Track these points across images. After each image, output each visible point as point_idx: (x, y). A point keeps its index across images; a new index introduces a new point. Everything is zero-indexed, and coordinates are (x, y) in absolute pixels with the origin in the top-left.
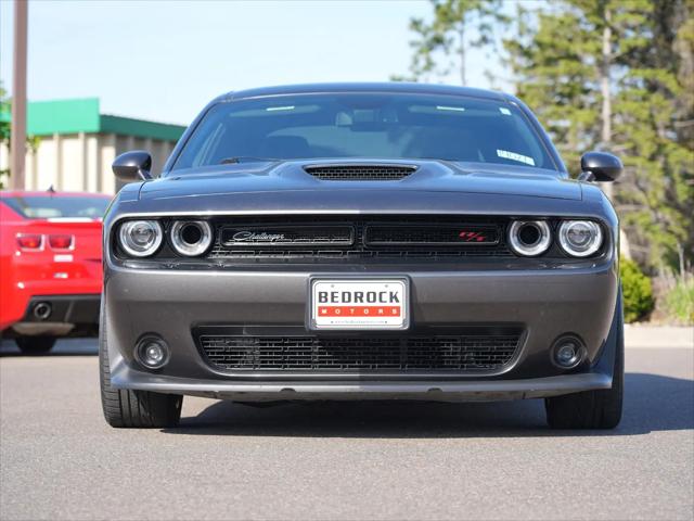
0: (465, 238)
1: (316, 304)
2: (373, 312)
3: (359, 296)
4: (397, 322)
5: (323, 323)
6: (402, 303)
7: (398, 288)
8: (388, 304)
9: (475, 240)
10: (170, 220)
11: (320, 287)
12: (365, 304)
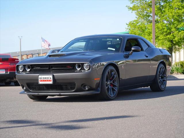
0: (67, 67)
1: (39, 80)
2: (48, 81)
3: (45, 78)
4: (51, 83)
5: (40, 83)
6: (52, 79)
7: (51, 77)
8: (50, 79)
9: (69, 67)
10: (25, 65)
11: (40, 77)
12: (46, 79)
